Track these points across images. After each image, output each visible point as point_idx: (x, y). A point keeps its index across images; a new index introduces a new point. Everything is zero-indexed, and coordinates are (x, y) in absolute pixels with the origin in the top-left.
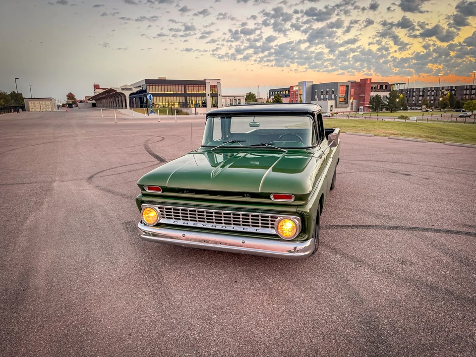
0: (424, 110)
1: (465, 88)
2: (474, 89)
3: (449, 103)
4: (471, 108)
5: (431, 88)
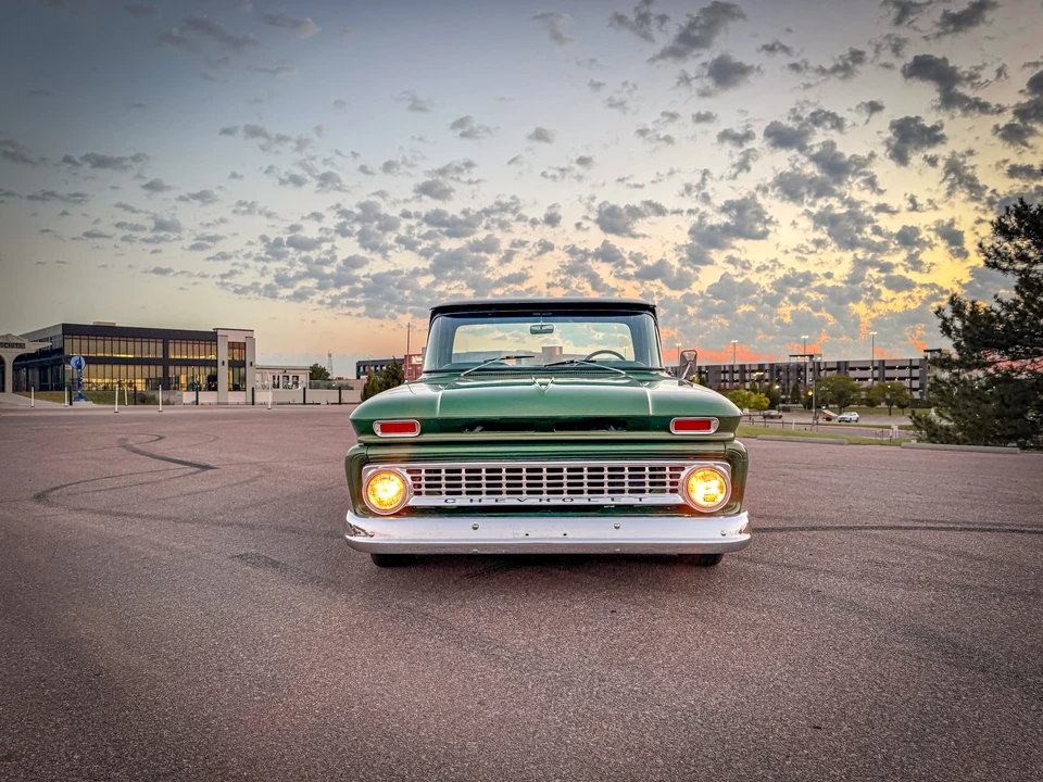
2: (737, 372)
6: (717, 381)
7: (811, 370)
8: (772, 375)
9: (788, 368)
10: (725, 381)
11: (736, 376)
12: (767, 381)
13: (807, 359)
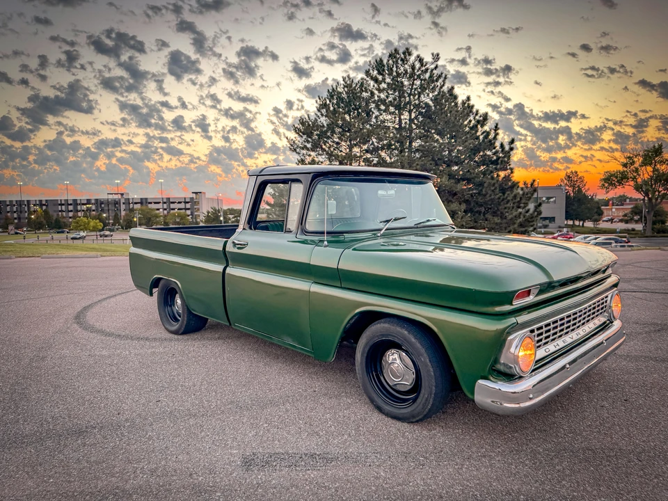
0: (13, 232)
1: (59, 202)
2: (71, 204)
3: (45, 222)
4: (82, 227)
5: (11, 201)
6: (55, 211)
7: (124, 203)
8: (97, 207)
9: (108, 202)
10: (62, 211)
11: (71, 208)
12: (94, 211)
13: (120, 196)
